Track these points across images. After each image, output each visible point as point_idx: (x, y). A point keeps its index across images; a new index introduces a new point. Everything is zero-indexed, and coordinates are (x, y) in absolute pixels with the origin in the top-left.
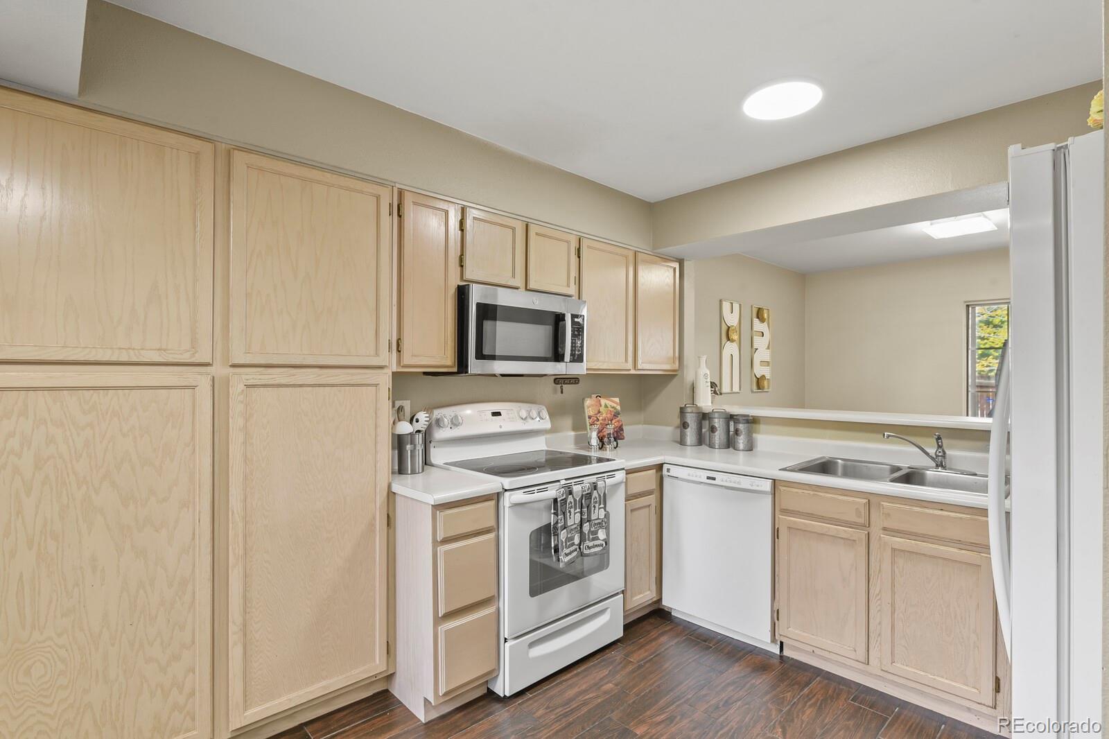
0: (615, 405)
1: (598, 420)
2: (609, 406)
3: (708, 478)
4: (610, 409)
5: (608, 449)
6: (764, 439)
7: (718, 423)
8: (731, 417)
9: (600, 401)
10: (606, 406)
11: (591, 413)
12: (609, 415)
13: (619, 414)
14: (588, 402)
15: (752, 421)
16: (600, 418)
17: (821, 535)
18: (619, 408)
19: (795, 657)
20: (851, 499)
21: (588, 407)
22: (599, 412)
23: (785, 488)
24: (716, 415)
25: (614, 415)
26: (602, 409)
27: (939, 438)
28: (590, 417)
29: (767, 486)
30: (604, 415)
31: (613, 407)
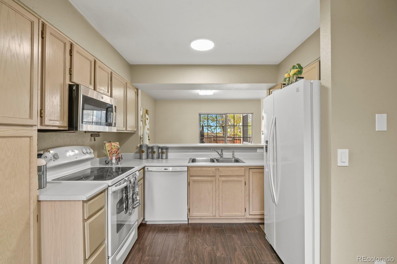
0: (118, 145)
1: (112, 152)
2: (115, 146)
3: (165, 169)
4: (116, 147)
5: (119, 164)
6: (171, 155)
7: (155, 150)
8: (159, 148)
9: (111, 144)
10: (114, 146)
11: (109, 149)
12: (116, 150)
13: (119, 149)
14: (107, 144)
15: (167, 148)
16: (113, 151)
17: (202, 181)
18: (119, 146)
19: (192, 222)
20: (211, 169)
21: (107, 147)
22: (112, 148)
23: (192, 169)
24: (155, 147)
25: (118, 150)
26: (113, 147)
27: (222, 150)
28: (109, 151)
29: (186, 169)
30: (114, 150)
31: (117, 146)
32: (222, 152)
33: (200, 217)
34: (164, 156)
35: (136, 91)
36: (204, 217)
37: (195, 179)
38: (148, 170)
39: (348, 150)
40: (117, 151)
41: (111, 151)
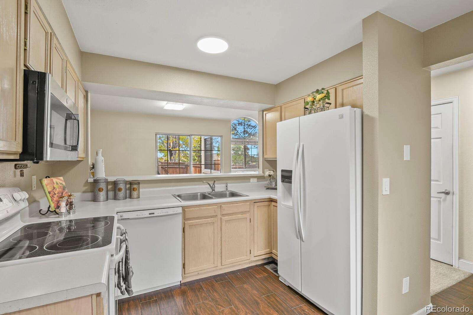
0: (61, 182)
1: (55, 194)
2: (59, 183)
3: (150, 214)
4: (59, 185)
5: (71, 213)
7: (122, 186)
8: (126, 182)
9: (52, 180)
10: (57, 184)
11: (50, 190)
12: (60, 190)
13: (65, 188)
14: (45, 182)
15: (138, 183)
16: (56, 192)
17: (201, 225)
18: (64, 183)
20: (212, 207)
21: (47, 185)
22: (54, 188)
23: (187, 209)
24: (119, 182)
25: (63, 189)
26: (55, 186)
27: (215, 182)
28: (49, 193)
29: (180, 210)
30: (58, 190)
31: (61, 184)
32: (214, 184)
33: (198, 272)
34: (135, 194)
35: (85, 93)
36: (203, 271)
37: (192, 222)
38: (122, 218)
39: (389, 179)
40: (63, 192)
41: (53, 193)
